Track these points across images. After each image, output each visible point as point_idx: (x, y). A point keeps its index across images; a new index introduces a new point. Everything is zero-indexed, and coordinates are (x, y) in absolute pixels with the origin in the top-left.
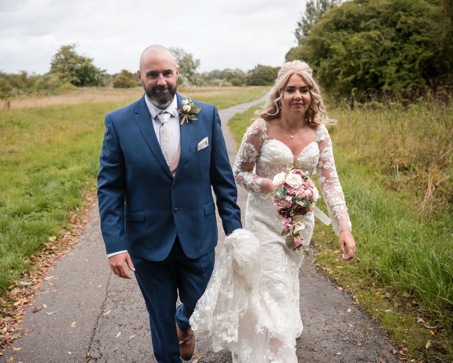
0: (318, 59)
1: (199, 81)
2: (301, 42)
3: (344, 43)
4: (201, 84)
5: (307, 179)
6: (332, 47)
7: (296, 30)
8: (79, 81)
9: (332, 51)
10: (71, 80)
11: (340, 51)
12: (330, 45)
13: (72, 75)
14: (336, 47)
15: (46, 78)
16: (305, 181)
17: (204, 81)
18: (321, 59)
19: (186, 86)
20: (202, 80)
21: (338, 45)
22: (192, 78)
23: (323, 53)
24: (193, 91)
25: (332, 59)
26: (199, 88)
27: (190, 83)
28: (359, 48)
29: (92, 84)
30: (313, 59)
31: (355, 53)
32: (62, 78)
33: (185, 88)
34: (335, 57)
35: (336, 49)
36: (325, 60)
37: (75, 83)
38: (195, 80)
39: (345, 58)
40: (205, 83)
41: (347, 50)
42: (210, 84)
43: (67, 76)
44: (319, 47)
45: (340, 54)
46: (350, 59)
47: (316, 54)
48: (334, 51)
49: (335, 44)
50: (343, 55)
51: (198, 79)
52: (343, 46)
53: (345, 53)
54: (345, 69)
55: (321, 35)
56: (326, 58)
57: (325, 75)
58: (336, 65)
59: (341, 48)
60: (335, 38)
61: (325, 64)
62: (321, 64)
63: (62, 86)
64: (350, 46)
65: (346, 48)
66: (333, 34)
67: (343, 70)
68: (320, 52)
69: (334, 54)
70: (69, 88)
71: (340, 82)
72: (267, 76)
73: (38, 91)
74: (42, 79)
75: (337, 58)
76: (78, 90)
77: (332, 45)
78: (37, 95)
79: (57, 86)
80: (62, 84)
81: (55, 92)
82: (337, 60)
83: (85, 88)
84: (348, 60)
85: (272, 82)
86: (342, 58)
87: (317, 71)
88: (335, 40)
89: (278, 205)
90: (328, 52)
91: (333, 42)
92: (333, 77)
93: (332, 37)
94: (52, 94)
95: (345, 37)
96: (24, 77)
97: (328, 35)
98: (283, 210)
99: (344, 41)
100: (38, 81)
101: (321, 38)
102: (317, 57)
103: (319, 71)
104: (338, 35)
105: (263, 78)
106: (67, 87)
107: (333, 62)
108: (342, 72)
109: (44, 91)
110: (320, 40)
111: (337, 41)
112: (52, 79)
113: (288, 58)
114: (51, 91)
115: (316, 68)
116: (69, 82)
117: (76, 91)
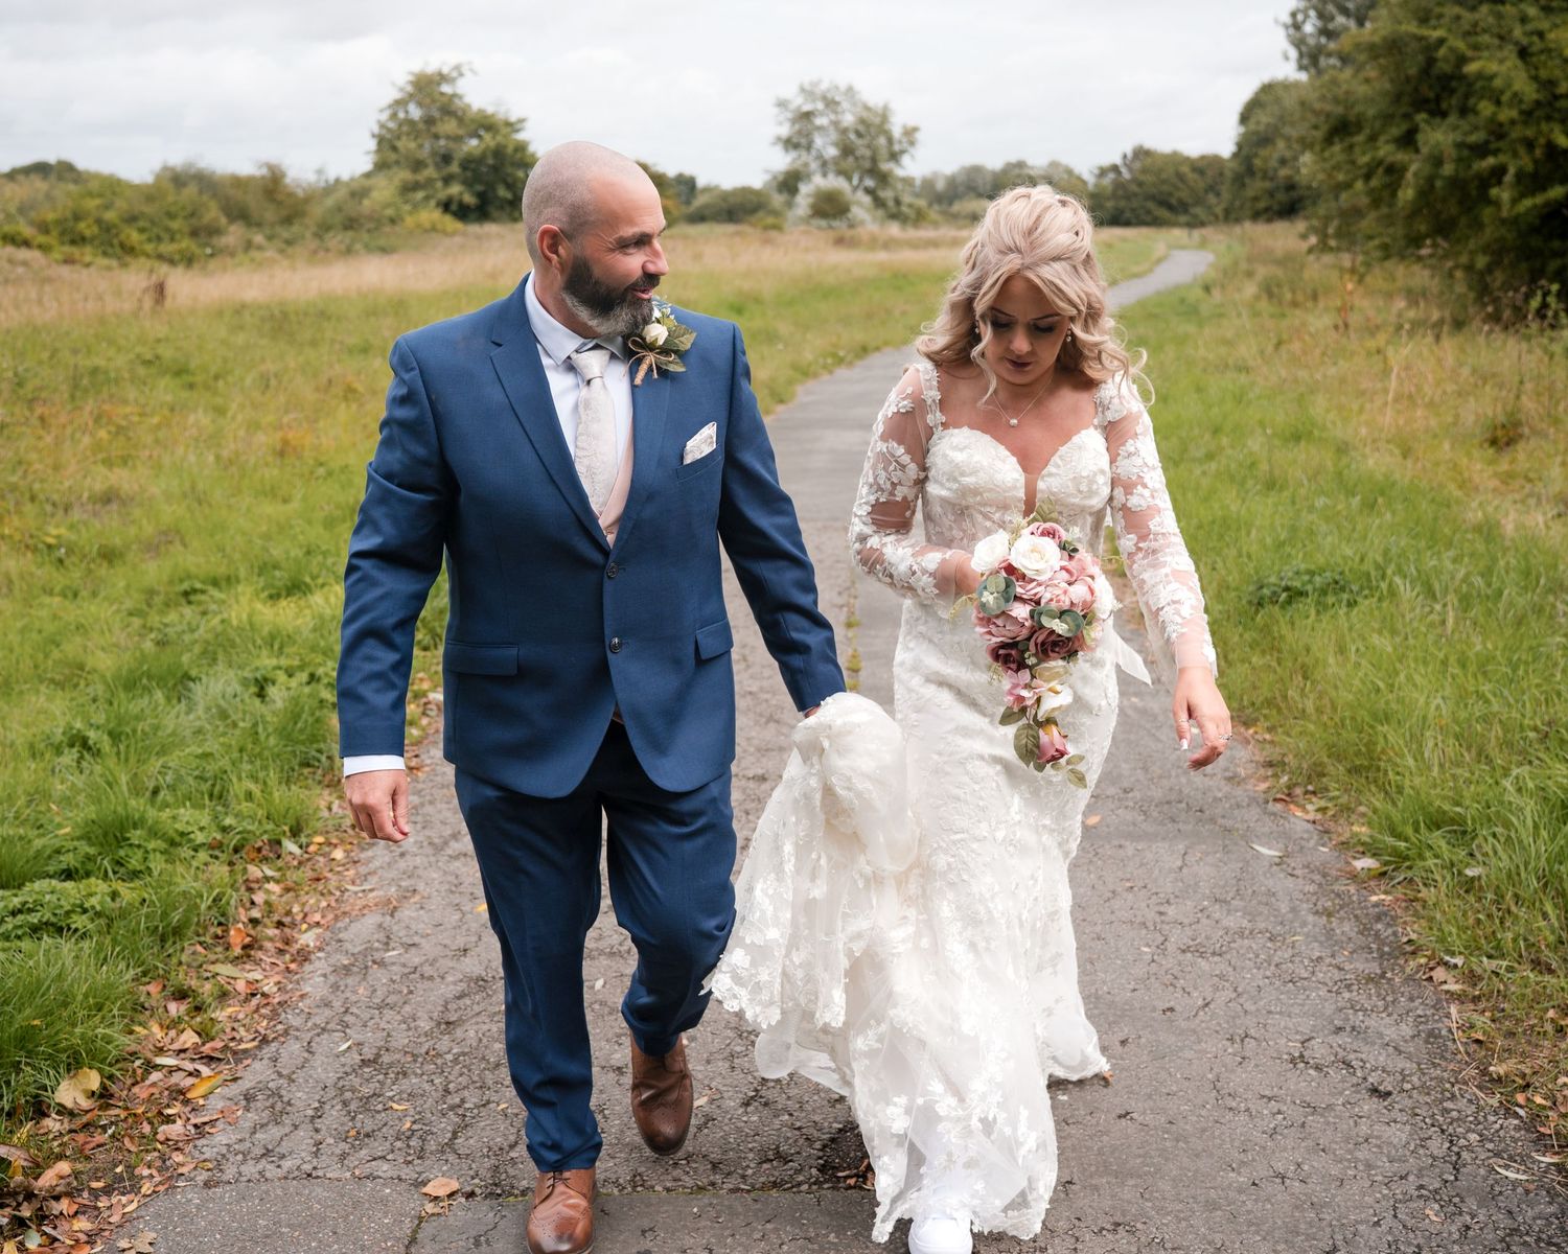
0: (1407, 116)
1: (910, 206)
2: (1310, 58)
3: (1523, 53)
4: (919, 218)
5: (1075, 550)
6: (1472, 68)
7: (1292, 15)
8: (469, 199)
9: (1470, 85)
10: (443, 195)
11: (1509, 86)
12: (1462, 60)
13: (448, 178)
14: (1493, 67)
15: (358, 192)
16: (1071, 557)
17: (930, 205)
18: (1421, 117)
19: (862, 223)
20: (922, 203)
21: (1502, 61)
22: (887, 194)
23: (1431, 95)
24: (889, 244)
25: (1471, 118)
26: (912, 233)
27: (880, 213)
30: (1387, 119)
32: (408, 189)
33: (859, 230)
34: (1486, 108)
35: (1491, 78)
36: (1438, 120)
37: (454, 207)
38: (898, 202)
39: (1528, 115)
40: (933, 214)
41: (1535, 78)
42: (954, 218)
43: (429, 182)
44: (1413, 71)
45: (1505, 98)
46: (1549, 118)
47: (1397, 98)
48: (1483, 86)
49: (1486, 54)
50: (1521, 101)
51: (907, 199)
52: (1519, 63)
53: (1529, 91)
54: (1526, 162)
55: (1424, 19)
56: (1444, 115)
57: (1439, 184)
58: (1487, 142)
59: (1513, 74)
60: (1484, 31)
61: (1438, 137)
62: (1420, 137)
63: (409, 221)
64: (1550, 63)
65: (1533, 72)
66: (1477, 16)
67: (1516, 165)
68: (1416, 90)
69: (1482, 98)
70: (434, 229)
71: (1505, 214)
72: (1165, 188)
73: (318, 236)
74: (342, 193)
75: (1494, 114)
76: (464, 234)
77: (1472, 59)
78: (315, 252)
79: (393, 221)
80: (410, 213)
81: (382, 242)
82: (1492, 120)
83: (491, 228)
84: (1538, 124)
85: (1186, 211)
86: (1514, 114)
87: (1404, 169)
88: (1485, 39)
89: (990, 633)
90: (1453, 91)
91: (1476, 47)
92: (1471, 193)
93: (1475, 25)
94: (369, 249)
95: (1529, 27)
96: (272, 185)
97: (1458, 18)
98: (1003, 646)
99: (1525, 41)
100: (330, 202)
101: (1425, 32)
102: (1404, 109)
103: (1415, 167)
104: (1499, 16)
105: (1152, 198)
106: (427, 225)
107: (1476, 128)
108: (1512, 171)
109: (339, 237)
110: (1421, 39)
111: (1496, 41)
112: (375, 194)
113: (1253, 120)
114: (365, 237)
115: (1400, 157)
116: (433, 203)
117: (458, 239)
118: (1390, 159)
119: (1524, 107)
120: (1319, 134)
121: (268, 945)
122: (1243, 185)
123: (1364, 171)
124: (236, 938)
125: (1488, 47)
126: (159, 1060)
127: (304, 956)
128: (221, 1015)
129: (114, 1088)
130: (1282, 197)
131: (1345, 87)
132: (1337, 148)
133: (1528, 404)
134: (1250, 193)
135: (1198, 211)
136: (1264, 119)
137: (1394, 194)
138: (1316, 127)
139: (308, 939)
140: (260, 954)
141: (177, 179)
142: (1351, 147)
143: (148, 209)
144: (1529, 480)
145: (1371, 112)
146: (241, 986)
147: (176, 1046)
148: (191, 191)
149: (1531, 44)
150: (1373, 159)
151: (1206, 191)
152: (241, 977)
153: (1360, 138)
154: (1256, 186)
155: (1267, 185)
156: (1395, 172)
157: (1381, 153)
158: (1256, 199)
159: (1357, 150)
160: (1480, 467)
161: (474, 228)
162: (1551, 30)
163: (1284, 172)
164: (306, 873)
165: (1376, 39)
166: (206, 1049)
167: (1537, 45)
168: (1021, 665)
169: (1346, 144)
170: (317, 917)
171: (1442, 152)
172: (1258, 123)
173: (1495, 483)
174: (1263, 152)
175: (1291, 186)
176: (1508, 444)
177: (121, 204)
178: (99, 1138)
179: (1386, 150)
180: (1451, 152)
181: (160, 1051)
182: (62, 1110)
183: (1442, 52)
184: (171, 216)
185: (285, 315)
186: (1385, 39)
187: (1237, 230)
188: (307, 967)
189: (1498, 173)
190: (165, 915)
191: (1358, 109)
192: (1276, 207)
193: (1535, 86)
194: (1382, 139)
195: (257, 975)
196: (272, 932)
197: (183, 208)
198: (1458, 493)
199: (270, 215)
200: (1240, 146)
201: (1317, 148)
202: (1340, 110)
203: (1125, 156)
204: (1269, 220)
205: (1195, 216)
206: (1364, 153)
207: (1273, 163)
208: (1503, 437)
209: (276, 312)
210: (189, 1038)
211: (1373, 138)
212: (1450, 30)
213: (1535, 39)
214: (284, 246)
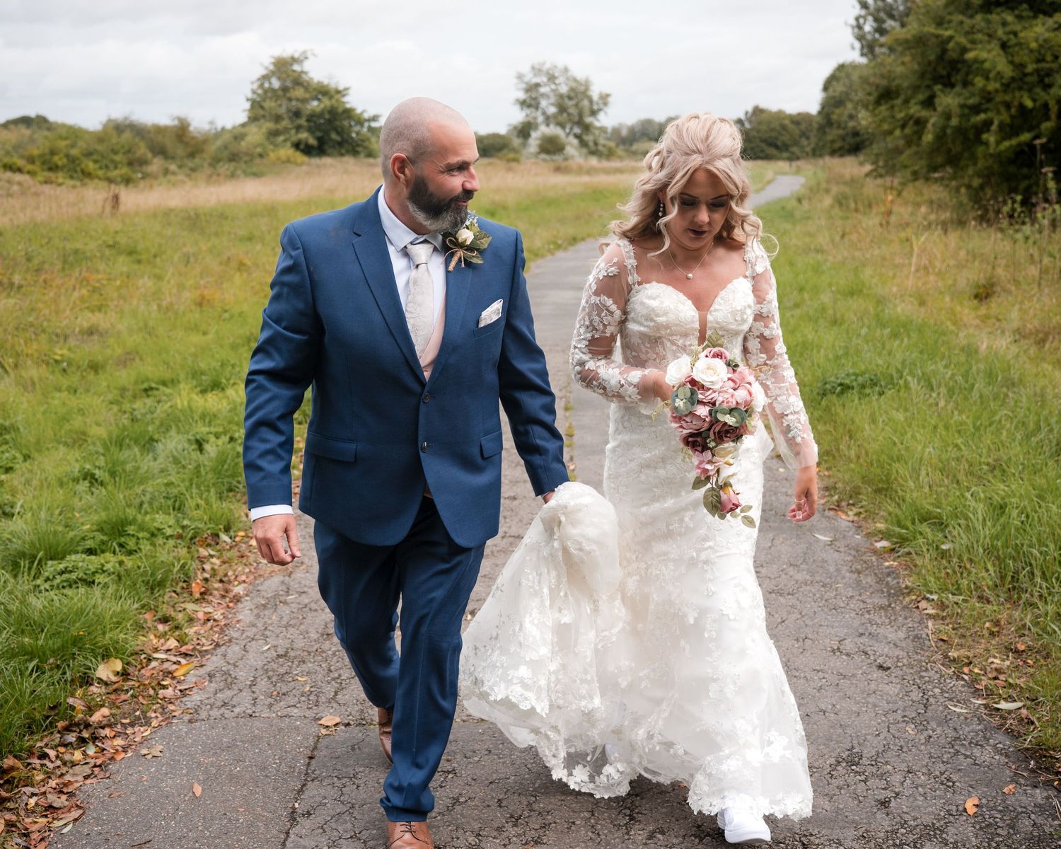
0: (929, 87)
1: (605, 146)
2: (869, 48)
3: (1004, 46)
4: (610, 154)
6: (970, 55)
7: (857, 19)
8: (312, 141)
9: (970, 67)
10: (295, 138)
11: (995, 67)
12: (964, 50)
13: (299, 128)
14: (984, 55)
15: (238, 136)
17: (618, 145)
18: (938, 88)
19: (573, 157)
20: (612, 144)
21: (989, 51)
22: (588, 138)
23: (944, 73)
24: (591, 171)
25: (970, 88)
26: (605, 163)
27: (584, 150)
28: (1049, 58)
29: (343, 151)
30: (916, 89)
31: (1037, 71)
32: (273, 134)
33: (570, 162)
34: (979, 82)
35: (983, 62)
36: (948, 90)
37: (302, 147)
38: (596, 144)
39: (1006, 87)
40: (620, 151)
41: (1012, 62)
42: (632, 154)
43: (286, 130)
44: (932, 57)
45: (992, 75)
46: (1020, 89)
47: (922, 75)
48: (977, 67)
49: (979, 46)
50: (1002, 77)
51: (602, 141)
52: (1001, 52)
53: (1008, 71)
54: (1005, 117)
55: (940, 23)
56: (952, 86)
57: (949, 131)
58: (981, 104)
59: (997, 59)
60: (979, 31)
61: (949, 100)
62: (937, 101)
63: (272, 155)
64: (1021, 53)
65: (1010, 58)
66: (974, 21)
67: (999, 118)
68: (935, 70)
69: (977, 75)
70: (288, 161)
71: (991, 151)
72: (774, 134)
73: (212, 165)
74: (227, 137)
75: (985, 86)
76: (309, 165)
77: (971, 50)
78: (210, 176)
79: (261, 156)
80: (273, 151)
81: (254, 170)
82: (983, 90)
83: (327, 160)
84: (1013, 92)
85: (787, 150)
86: (998, 85)
87: (927, 121)
88: (979, 36)
89: (681, 427)
90: (958, 70)
91: (973, 42)
92: (971, 137)
93: (973, 27)
94: (246, 174)
95: (1008, 29)
96: (181, 131)
97: (962, 23)
98: (691, 435)
99: (1005, 38)
100: (219, 143)
101: (940, 32)
102: (927, 82)
103: (933, 120)
104: (988, 22)
105: (765, 141)
106: (284, 158)
107: (973, 95)
108: (996, 123)
109: (226, 166)
110: (937, 36)
111: (986, 38)
112: (249, 138)
113: (831, 90)
114: (244, 166)
115: (924, 113)
116: (289, 144)
117: (304, 168)
118: (918, 115)
119: (1004, 81)
120: (872, 98)
121: (215, 593)
122: (825, 133)
123: (901, 123)
124: (196, 588)
125: (981, 42)
126: (156, 655)
127: (237, 599)
128: (191, 631)
129: (131, 670)
130: (850, 140)
131: (888, 68)
132: (883, 108)
133: (1000, 271)
134: (829, 138)
135: (795, 149)
136: (839, 88)
137: (920, 138)
138: (869, 94)
139: (239, 589)
140: (211, 598)
141: (119, 128)
142: (892, 107)
143: (100, 148)
144: (999, 320)
145: (905, 84)
146: (201, 615)
147: (165, 648)
148: (127, 136)
149: (1009, 40)
150: (907, 115)
151: (800, 137)
152: (201, 611)
153: (898, 102)
154: (833, 134)
155: (841, 132)
156: (920, 123)
157: (912, 111)
158: (833, 142)
159: (896, 109)
160: (968, 312)
161: (316, 161)
162: (1021, 31)
163: (851, 124)
164: (234, 553)
165: (909, 37)
166: (183, 649)
167: (1013, 40)
168: (705, 448)
169: (888, 106)
170: (244, 578)
171: (950, 110)
172: (835, 91)
173: (977, 321)
174: (837, 111)
175: (856, 134)
176: (986, 298)
177: (81, 144)
178: (123, 697)
179: (915, 109)
180: (956, 110)
181: (156, 650)
182: (100, 681)
183: (951, 45)
184: (115, 152)
185: (197, 216)
186: (914, 36)
187: (821, 162)
188: (240, 605)
189: (987, 125)
190: (153, 574)
191: (897, 82)
192: (847, 147)
193: (1011, 67)
194: (913, 102)
195: (210, 609)
196: (217, 585)
197: (123, 147)
198: (952, 328)
199: (180, 151)
200: (824, 106)
201: (871, 107)
202: (884, 82)
203: (747, 113)
204: (842, 156)
205: (793, 153)
206: (901, 111)
207: (845, 118)
208: (983, 294)
209: (192, 214)
210: (172, 643)
211: (907, 101)
212: (956, 31)
213: (1012, 36)
214: (189, 172)
